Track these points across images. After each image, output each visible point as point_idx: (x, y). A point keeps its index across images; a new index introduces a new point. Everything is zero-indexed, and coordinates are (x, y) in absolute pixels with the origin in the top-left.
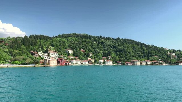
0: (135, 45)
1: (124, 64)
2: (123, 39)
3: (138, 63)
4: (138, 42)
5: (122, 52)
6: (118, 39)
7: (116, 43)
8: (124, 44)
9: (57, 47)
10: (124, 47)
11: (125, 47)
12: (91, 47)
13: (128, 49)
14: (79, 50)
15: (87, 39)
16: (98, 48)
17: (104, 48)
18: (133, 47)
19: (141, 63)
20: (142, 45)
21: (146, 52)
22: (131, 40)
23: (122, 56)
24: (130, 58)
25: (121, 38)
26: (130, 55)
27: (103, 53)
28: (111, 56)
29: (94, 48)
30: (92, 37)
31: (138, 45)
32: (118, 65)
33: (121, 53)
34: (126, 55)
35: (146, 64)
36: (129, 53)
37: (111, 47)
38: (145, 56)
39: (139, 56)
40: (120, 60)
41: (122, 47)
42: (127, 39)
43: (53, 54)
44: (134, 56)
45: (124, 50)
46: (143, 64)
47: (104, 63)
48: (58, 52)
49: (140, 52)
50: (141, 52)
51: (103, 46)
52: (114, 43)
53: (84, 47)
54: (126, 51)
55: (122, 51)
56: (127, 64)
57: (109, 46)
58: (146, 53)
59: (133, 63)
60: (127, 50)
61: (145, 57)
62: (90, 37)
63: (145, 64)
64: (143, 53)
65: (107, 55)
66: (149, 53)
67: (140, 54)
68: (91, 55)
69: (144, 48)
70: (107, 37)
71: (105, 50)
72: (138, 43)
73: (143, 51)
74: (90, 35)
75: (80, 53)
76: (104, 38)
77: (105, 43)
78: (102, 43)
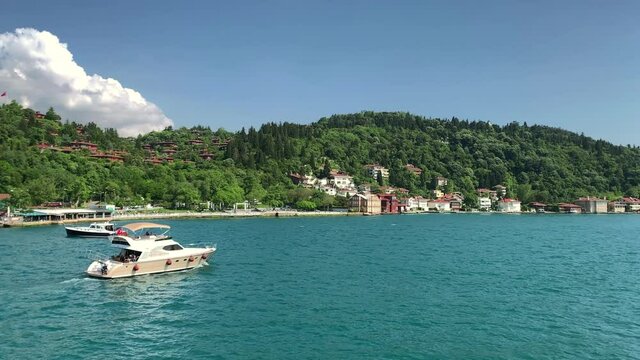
0: (575, 148)
1: (555, 209)
2: (529, 125)
3: (602, 207)
4: (580, 134)
5: (538, 172)
6: (512, 128)
7: (511, 143)
8: (536, 144)
9: (343, 159)
10: (538, 153)
11: (545, 155)
12: (434, 155)
13: (555, 159)
14: (401, 166)
15: (412, 129)
16: (456, 158)
17: (476, 157)
18: (571, 154)
19: (610, 208)
20: (600, 146)
21: (615, 169)
22: (558, 131)
23: (537, 183)
24: (566, 190)
25: (521, 124)
26: (566, 181)
27: (476, 173)
28: (504, 185)
29: (444, 160)
30: (428, 122)
31: (585, 147)
32: (538, 212)
33: (534, 174)
34: (550, 181)
35: (627, 209)
36: (562, 176)
37: (497, 154)
38: (613, 183)
39: (593, 183)
40: (539, 198)
41: (532, 156)
42: (545, 128)
43: (342, 181)
44: (577, 185)
45: (542, 163)
46: (616, 210)
47: (495, 206)
48: (351, 173)
49: (594, 172)
50: (598, 170)
51: (471, 152)
52: (506, 140)
53: (413, 156)
54: (550, 170)
55: (537, 168)
56: (567, 210)
57: (490, 151)
58: (616, 172)
59: (585, 208)
60: (552, 165)
61: (614, 188)
62: (419, 123)
63: (623, 210)
64: (606, 175)
65: (490, 181)
66: (626, 174)
67: (598, 177)
68: (440, 183)
69: (606, 156)
70: (477, 121)
71: (478, 165)
72: (584, 141)
73: (606, 166)
74: (417, 117)
75: (409, 176)
76: (464, 125)
77: (474, 141)
78: (465, 142)
